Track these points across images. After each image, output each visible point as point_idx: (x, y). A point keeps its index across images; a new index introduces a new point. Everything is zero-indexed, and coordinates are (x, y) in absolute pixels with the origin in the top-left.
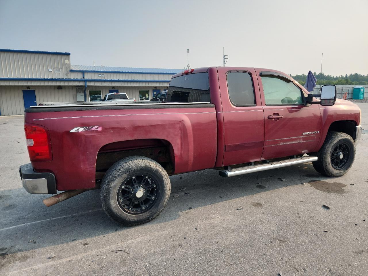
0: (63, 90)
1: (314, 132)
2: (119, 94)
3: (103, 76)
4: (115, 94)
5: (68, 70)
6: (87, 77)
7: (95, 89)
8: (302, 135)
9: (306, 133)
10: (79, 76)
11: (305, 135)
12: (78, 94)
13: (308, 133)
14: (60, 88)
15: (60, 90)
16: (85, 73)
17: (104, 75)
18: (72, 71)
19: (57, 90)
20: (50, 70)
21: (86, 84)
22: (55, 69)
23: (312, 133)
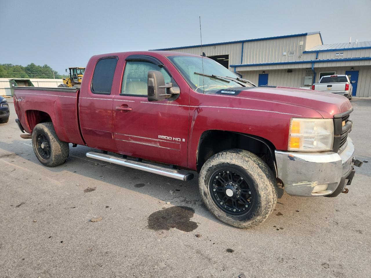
0: (293, 73)
1: (177, 139)
2: (337, 76)
3: (341, 55)
4: (331, 76)
5: (302, 52)
6: (321, 57)
7: (327, 71)
8: (158, 138)
9: (164, 137)
10: (312, 58)
11: (160, 139)
12: (306, 77)
13: (166, 138)
14: (290, 71)
15: (290, 73)
16: (320, 53)
17: (342, 53)
18: (305, 52)
19: (287, 73)
20: (285, 54)
21: (313, 66)
22: (289, 53)
23: (172, 139)
